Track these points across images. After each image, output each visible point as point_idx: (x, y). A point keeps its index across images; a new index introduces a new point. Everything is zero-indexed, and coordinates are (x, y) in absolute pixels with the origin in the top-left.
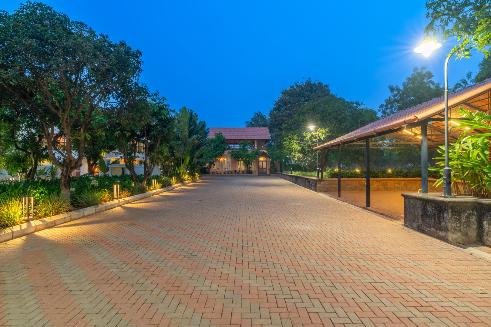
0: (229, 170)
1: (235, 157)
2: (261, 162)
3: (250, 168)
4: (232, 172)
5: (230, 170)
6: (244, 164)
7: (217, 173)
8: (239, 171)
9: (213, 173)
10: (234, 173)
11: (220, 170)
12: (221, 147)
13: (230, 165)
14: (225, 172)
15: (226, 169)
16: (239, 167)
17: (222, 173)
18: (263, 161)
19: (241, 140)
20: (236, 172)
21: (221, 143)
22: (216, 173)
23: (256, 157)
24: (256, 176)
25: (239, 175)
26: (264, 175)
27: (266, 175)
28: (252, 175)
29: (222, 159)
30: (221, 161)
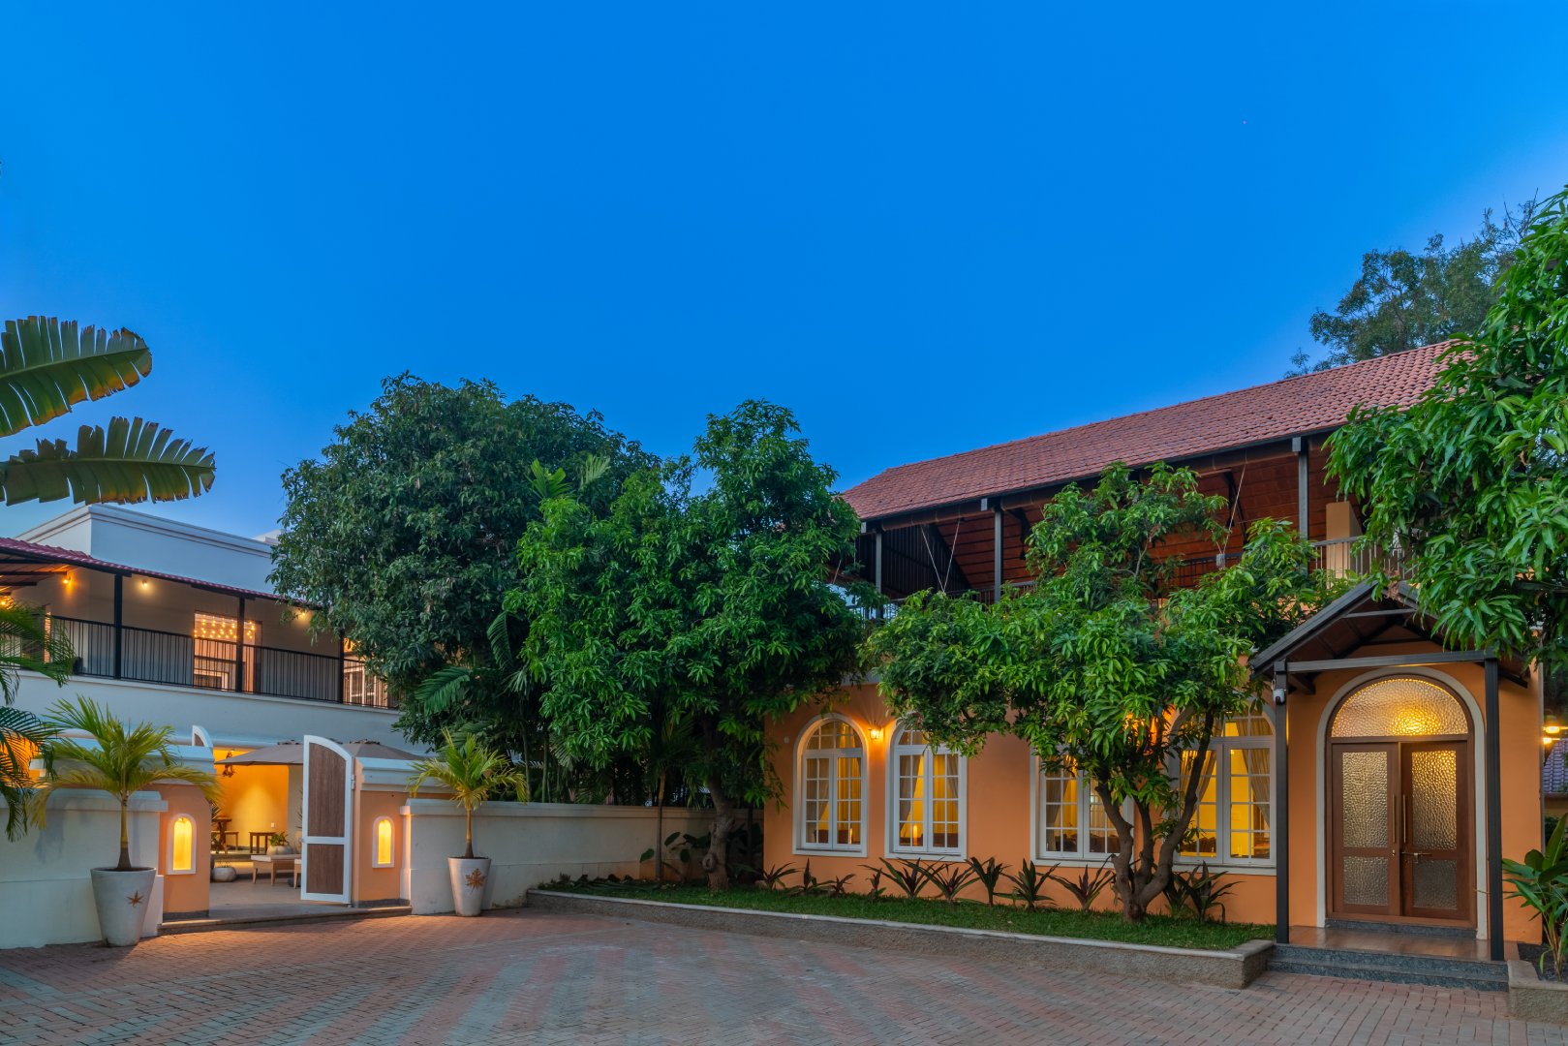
0: (945, 854)
2: (1380, 759)
4: (950, 885)
5: (961, 853)
9: (770, 878)
10: (980, 893)
13: (962, 800)
18: (1401, 748)
23: (1215, 659)
24: (1203, 981)
25: (946, 936)
26: (1381, 960)
27: (1442, 972)
28: (1140, 957)
29: (882, 732)
30: (876, 752)
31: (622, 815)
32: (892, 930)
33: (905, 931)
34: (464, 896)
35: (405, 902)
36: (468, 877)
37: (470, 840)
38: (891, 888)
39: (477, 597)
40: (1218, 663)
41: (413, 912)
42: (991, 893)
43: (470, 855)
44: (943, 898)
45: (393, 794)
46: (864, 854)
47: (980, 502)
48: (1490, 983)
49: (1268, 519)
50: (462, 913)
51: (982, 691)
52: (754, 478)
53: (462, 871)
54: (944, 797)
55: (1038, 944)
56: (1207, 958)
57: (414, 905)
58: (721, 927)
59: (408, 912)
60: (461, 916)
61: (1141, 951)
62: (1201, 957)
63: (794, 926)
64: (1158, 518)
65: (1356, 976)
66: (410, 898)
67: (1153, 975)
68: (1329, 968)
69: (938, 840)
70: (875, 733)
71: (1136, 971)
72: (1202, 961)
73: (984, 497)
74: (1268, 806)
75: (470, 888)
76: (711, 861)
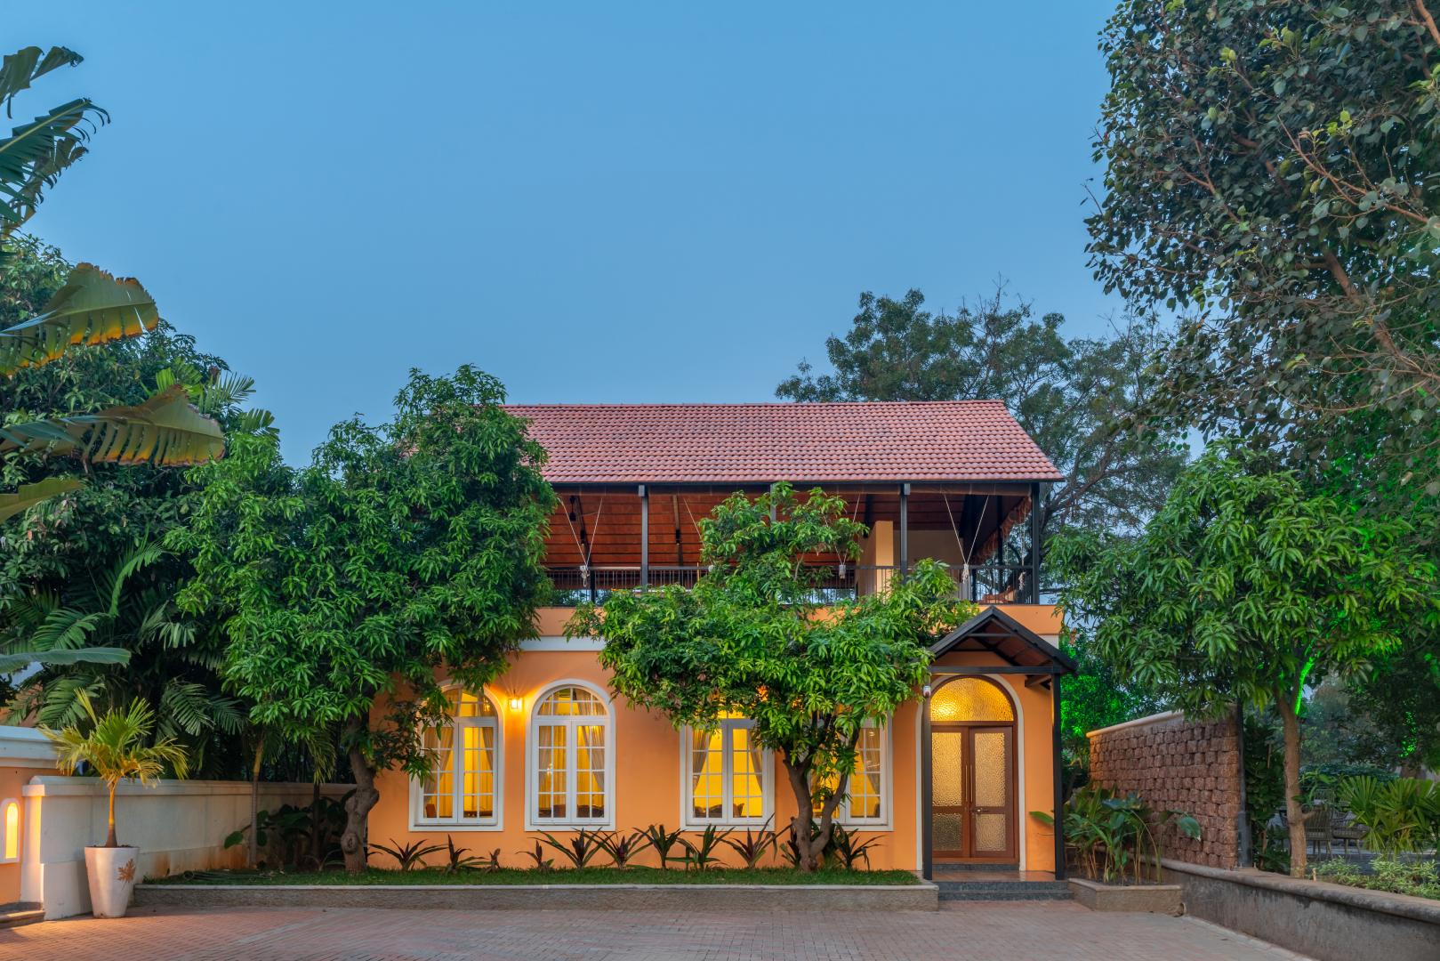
0: (591, 824)
1: (653, 672)
2: (955, 738)
3: (833, 799)
4: (621, 853)
5: (609, 822)
6: (768, 757)
7: (459, 869)
8: (709, 837)
9: (406, 857)
10: (651, 859)
11: (498, 821)
12: (479, 536)
13: (609, 770)
14: (549, 853)
15: (560, 811)
16: (710, 791)
17: (517, 858)
18: (969, 730)
19: (727, 488)
20: (676, 850)
21: (473, 491)
22: (441, 859)
23: (913, 665)
24: (911, 908)
25: (697, 893)
26: (994, 886)
27: (1030, 891)
28: (864, 895)
29: (520, 701)
30: (514, 721)
31: (217, 791)
32: (642, 892)
33: (656, 891)
34: (113, 892)
35: (36, 906)
36: (121, 870)
37: (114, 825)
38: (561, 861)
39: (101, 528)
40: (916, 668)
41: (45, 918)
42: (664, 858)
43: (112, 843)
44: (615, 865)
45: (16, 770)
46: (500, 828)
47: (637, 488)
48: (1064, 895)
49: (929, 559)
50: (108, 914)
51: (741, 680)
52: (496, 452)
53: (113, 863)
54: (588, 768)
55: (781, 892)
56: (914, 890)
57: (46, 909)
58: (441, 906)
59: (39, 919)
60: (106, 918)
61: (866, 890)
62: (909, 890)
63: (533, 896)
64: (827, 538)
65: (985, 899)
66: (42, 899)
67: (874, 908)
68: (967, 894)
69: (583, 811)
70: (516, 704)
71: (860, 906)
72: (910, 893)
73: (641, 483)
74: (879, 775)
75: (122, 883)
76: (354, 841)
